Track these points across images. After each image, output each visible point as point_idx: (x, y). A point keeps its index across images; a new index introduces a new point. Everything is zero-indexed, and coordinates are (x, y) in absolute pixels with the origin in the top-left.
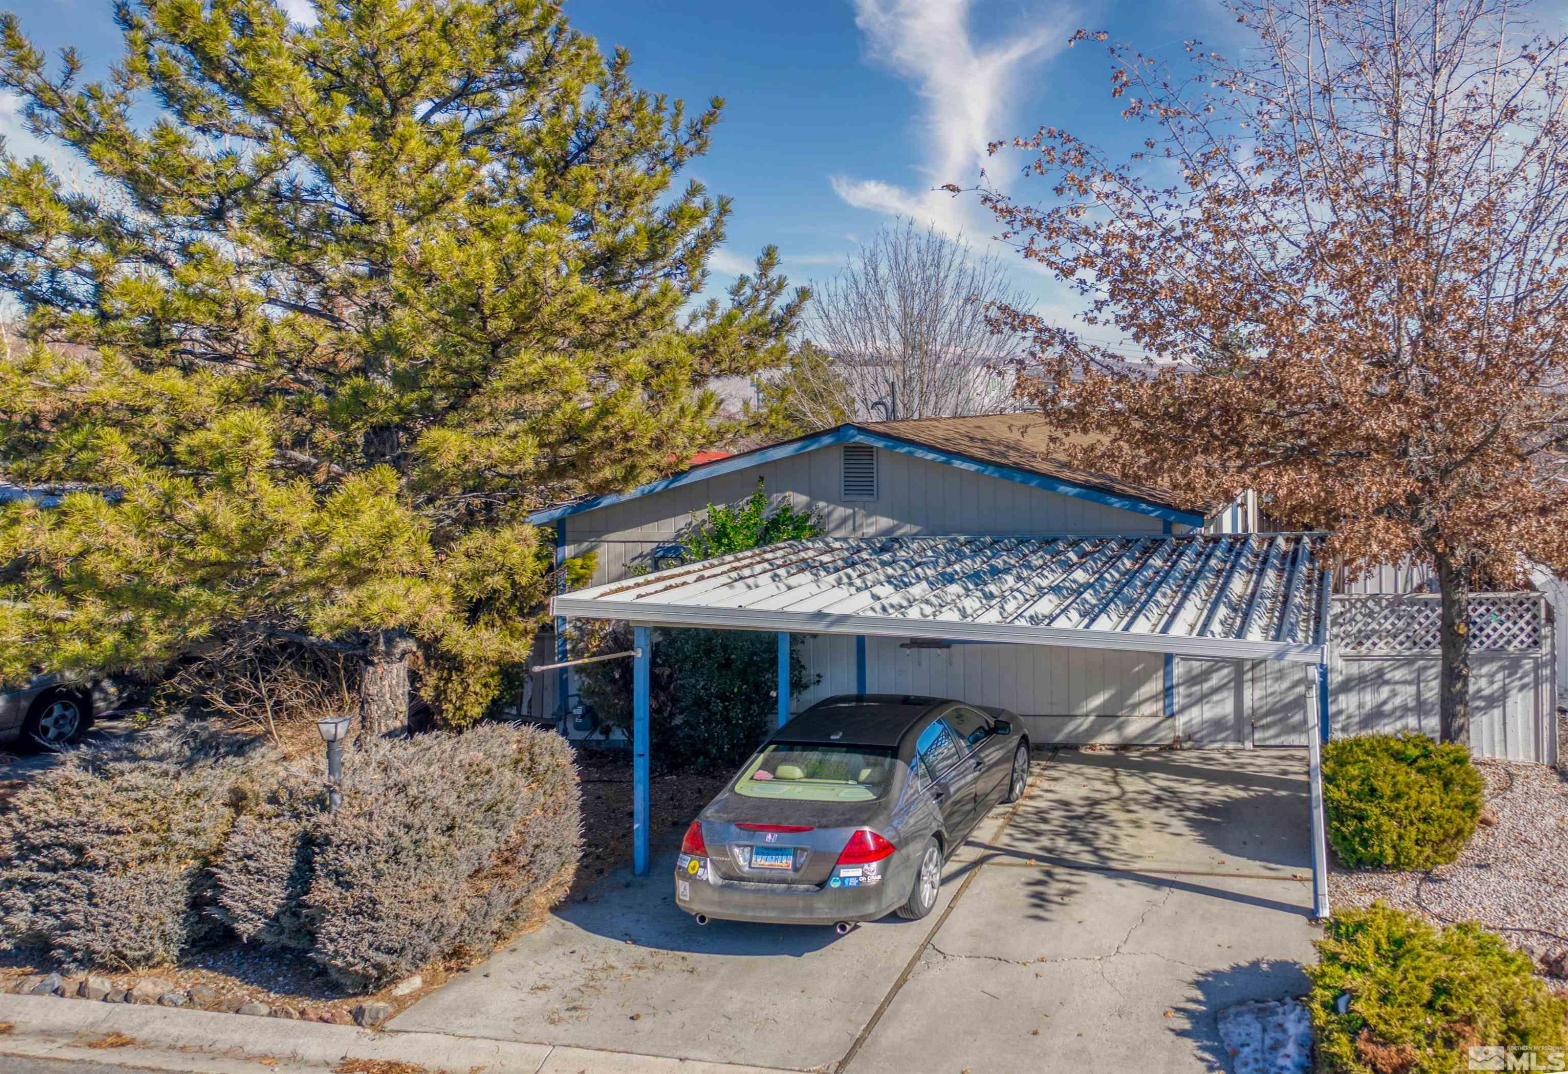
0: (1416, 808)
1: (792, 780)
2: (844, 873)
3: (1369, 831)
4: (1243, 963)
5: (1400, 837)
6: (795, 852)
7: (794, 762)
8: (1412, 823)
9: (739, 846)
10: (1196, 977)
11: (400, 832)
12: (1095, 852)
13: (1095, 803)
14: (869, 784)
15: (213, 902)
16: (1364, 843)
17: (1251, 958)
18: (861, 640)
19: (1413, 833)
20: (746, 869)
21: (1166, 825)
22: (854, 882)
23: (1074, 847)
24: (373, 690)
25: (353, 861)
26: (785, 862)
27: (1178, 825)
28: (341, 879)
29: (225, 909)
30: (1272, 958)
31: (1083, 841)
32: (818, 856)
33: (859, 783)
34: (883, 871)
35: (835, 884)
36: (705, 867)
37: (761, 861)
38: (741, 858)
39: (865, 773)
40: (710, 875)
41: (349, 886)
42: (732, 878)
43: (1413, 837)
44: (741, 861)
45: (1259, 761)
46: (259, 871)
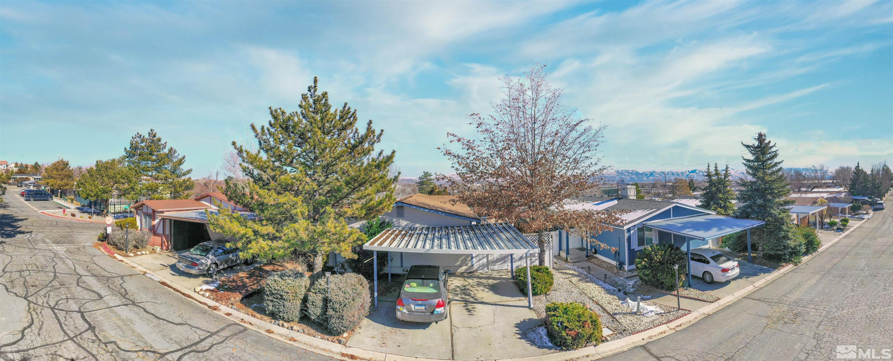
1: (414, 287)
2: (436, 309)
4: (522, 321)
6: (425, 306)
7: (414, 282)
9: (411, 304)
10: (515, 326)
11: (345, 300)
12: (473, 298)
13: (464, 286)
14: (434, 288)
15: (306, 311)
18: (401, 253)
20: (414, 310)
21: (484, 290)
22: (439, 312)
23: (467, 297)
24: (316, 262)
25: (337, 306)
26: (423, 308)
27: (487, 290)
28: (334, 309)
29: (309, 313)
31: (469, 295)
32: (430, 306)
33: (430, 287)
34: (444, 309)
35: (435, 313)
36: (404, 309)
37: (417, 308)
39: (431, 285)
40: (405, 311)
41: (336, 312)
42: (410, 311)
44: (413, 308)
45: (494, 273)
46: (315, 305)
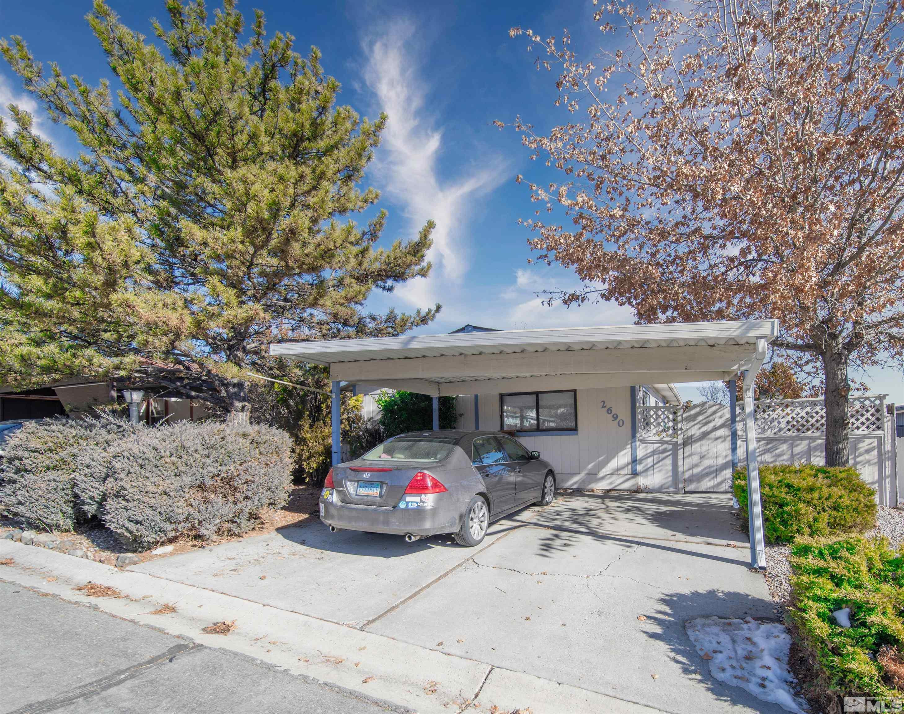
0: (827, 499)
2: (409, 499)
3: (790, 514)
4: (701, 591)
5: (815, 520)
8: (824, 510)
9: (351, 481)
10: (663, 597)
12: (588, 528)
13: (590, 510)
16: (784, 523)
17: (708, 588)
19: (825, 516)
20: (354, 496)
21: (634, 520)
22: (414, 506)
23: (575, 525)
26: (375, 492)
27: (640, 520)
30: (726, 590)
31: (581, 524)
34: (438, 501)
35: (402, 505)
36: (332, 494)
37: (363, 491)
38: (351, 487)
40: (336, 500)
42: (347, 502)
43: (826, 521)
44: (351, 491)
45: (689, 499)
